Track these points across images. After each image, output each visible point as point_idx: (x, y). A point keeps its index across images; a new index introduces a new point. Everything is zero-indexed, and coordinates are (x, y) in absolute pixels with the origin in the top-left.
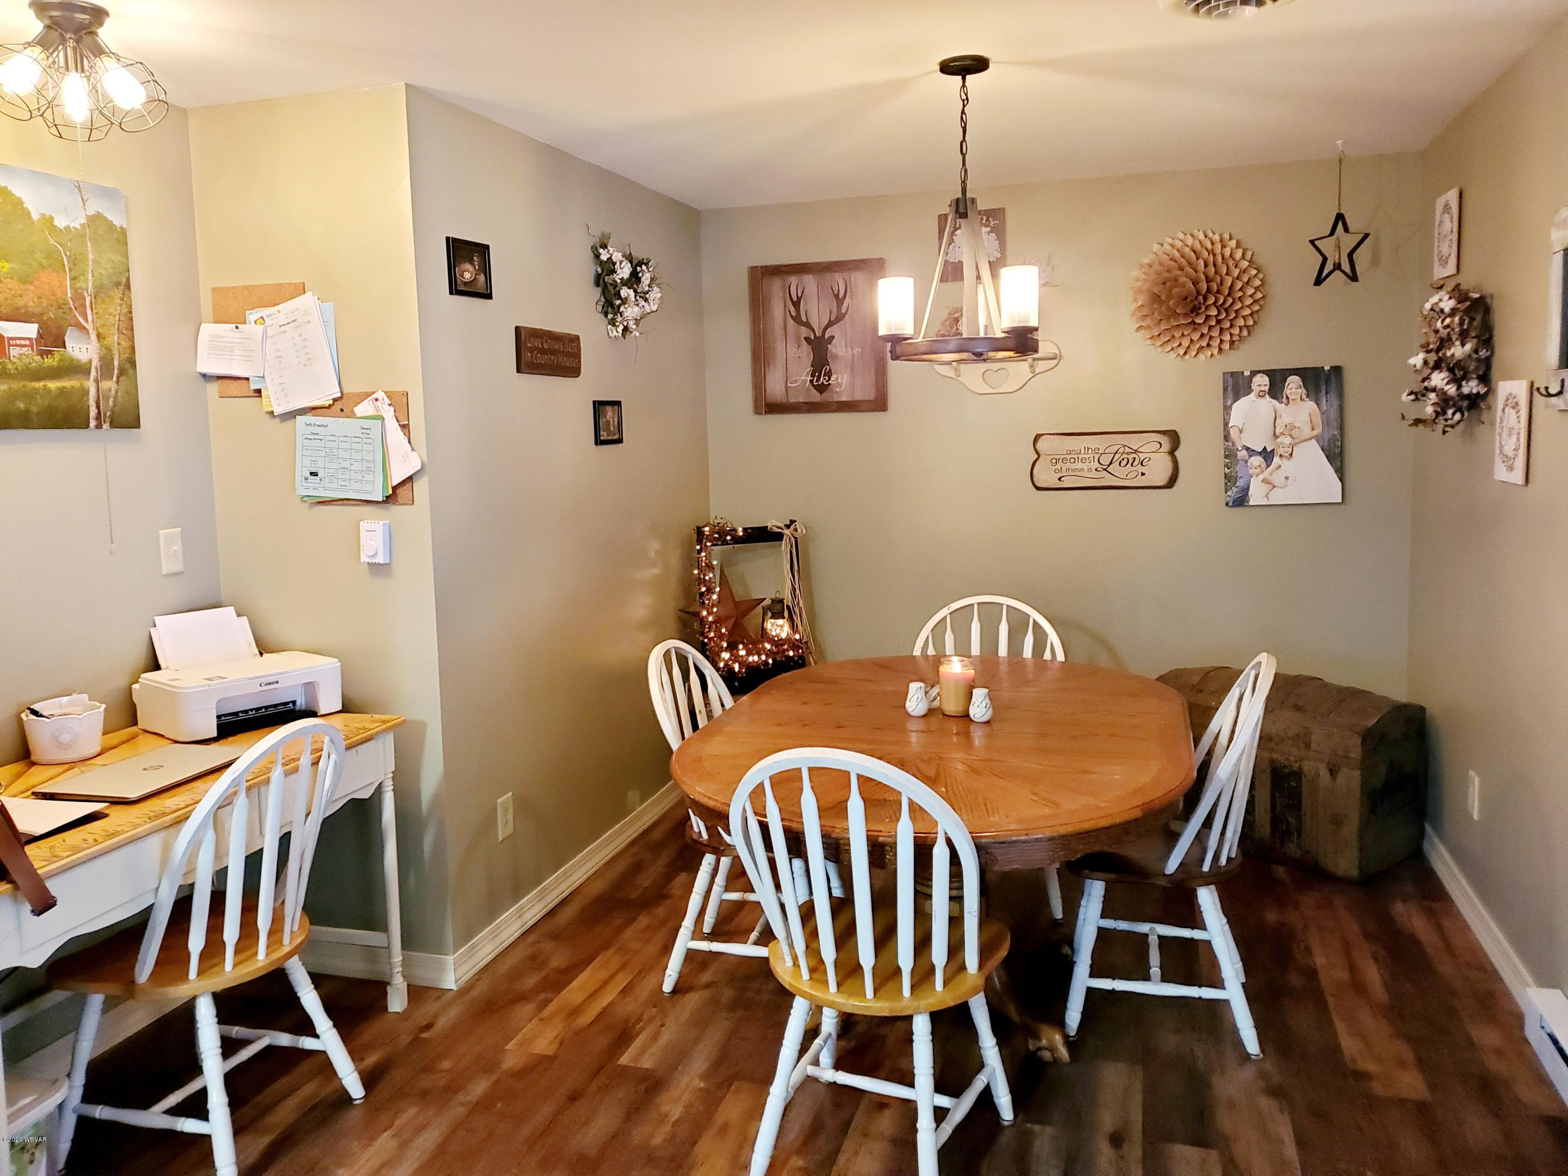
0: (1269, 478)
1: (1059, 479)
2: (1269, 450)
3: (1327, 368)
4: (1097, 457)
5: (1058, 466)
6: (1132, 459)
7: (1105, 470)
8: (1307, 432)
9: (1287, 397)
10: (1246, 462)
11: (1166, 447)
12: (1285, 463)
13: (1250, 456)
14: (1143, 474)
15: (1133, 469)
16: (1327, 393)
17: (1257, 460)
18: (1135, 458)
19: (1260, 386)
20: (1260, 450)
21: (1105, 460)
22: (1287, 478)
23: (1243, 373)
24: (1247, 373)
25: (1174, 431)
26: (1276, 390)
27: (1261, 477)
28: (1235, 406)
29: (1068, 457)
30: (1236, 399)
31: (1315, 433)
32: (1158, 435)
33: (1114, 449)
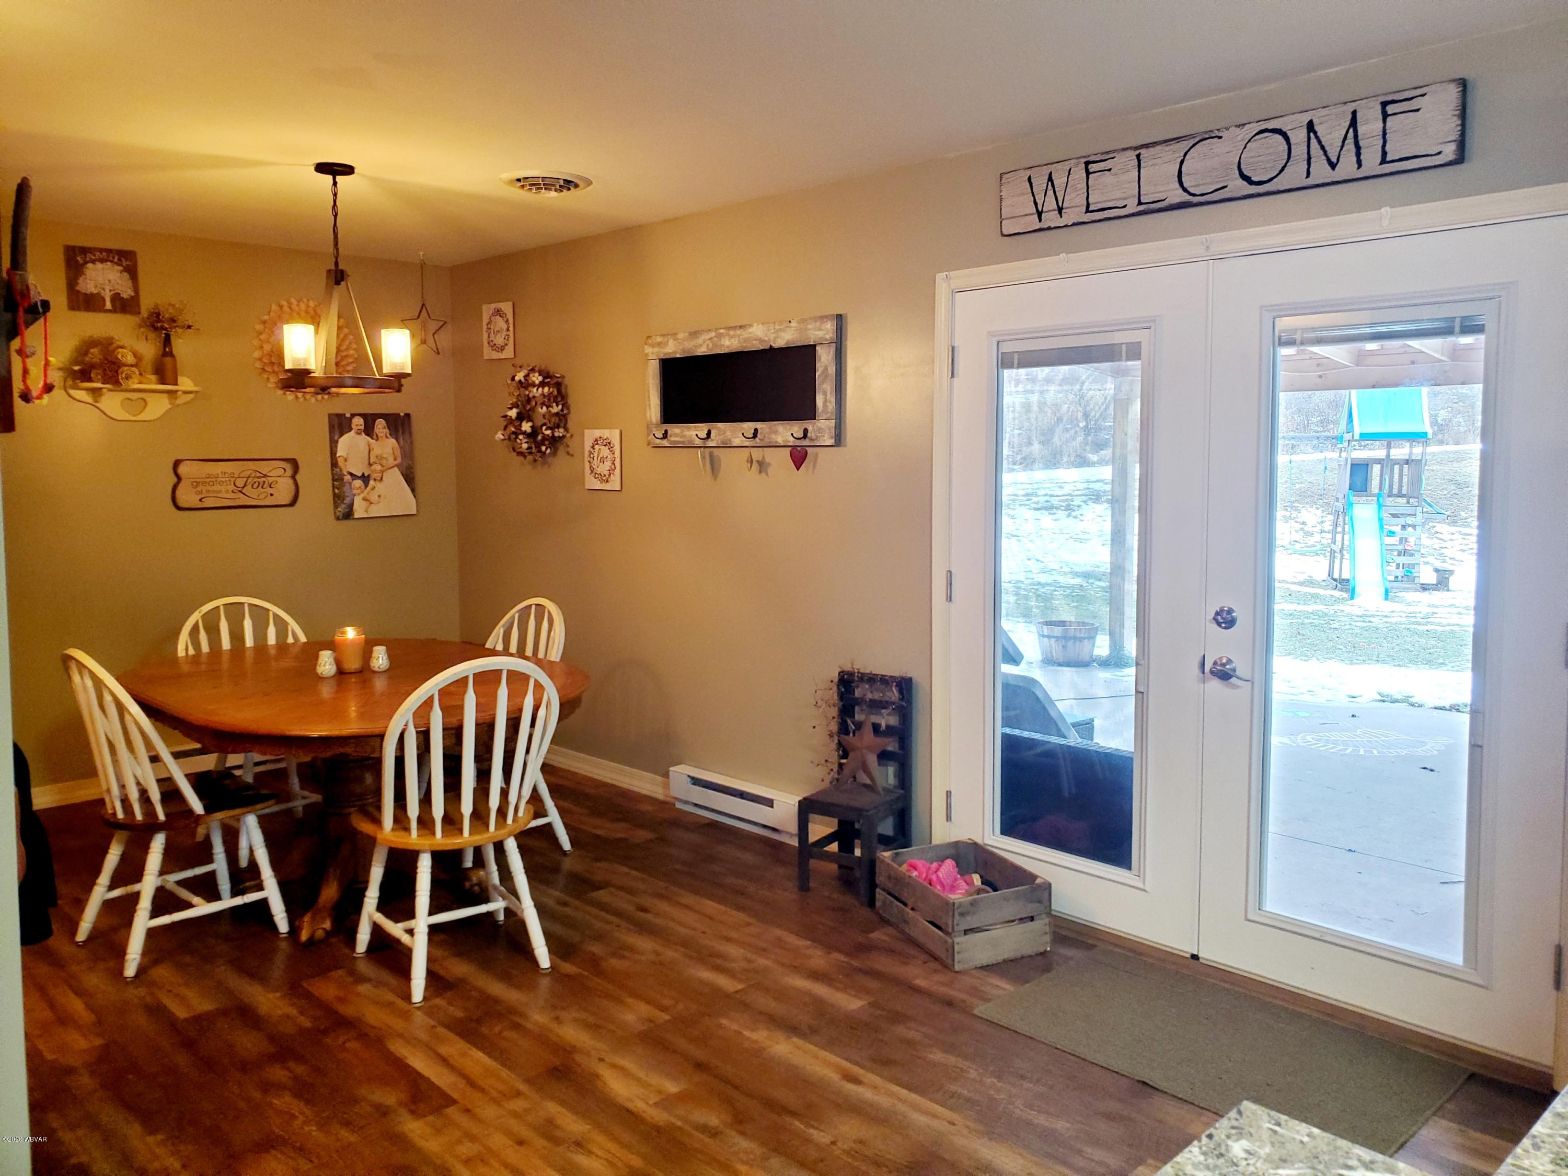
0: (368, 497)
1: (200, 500)
2: (366, 474)
3: (402, 414)
4: (233, 480)
5: (199, 489)
6: (262, 481)
7: (241, 492)
8: (391, 462)
9: (377, 435)
10: (350, 484)
11: (289, 472)
12: (379, 485)
13: (353, 480)
14: (272, 495)
15: (263, 490)
16: (403, 433)
17: (358, 483)
18: (264, 482)
19: (357, 425)
20: (359, 474)
21: (240, 483)
22: (379, 496)
23: (345, 414)
24: (348, 415)
25: (294, 459)
26: (369, 430)
27: (362, 496)
28: (341, 440)
29: (208, 480)
30: (341, 436)
31: (396, 462)
32: (281, 462)
33: (247, 473)
